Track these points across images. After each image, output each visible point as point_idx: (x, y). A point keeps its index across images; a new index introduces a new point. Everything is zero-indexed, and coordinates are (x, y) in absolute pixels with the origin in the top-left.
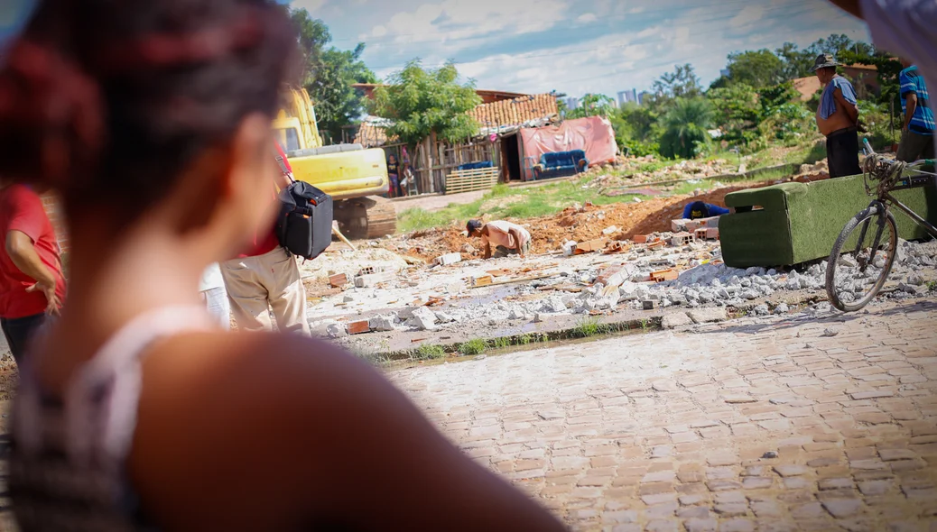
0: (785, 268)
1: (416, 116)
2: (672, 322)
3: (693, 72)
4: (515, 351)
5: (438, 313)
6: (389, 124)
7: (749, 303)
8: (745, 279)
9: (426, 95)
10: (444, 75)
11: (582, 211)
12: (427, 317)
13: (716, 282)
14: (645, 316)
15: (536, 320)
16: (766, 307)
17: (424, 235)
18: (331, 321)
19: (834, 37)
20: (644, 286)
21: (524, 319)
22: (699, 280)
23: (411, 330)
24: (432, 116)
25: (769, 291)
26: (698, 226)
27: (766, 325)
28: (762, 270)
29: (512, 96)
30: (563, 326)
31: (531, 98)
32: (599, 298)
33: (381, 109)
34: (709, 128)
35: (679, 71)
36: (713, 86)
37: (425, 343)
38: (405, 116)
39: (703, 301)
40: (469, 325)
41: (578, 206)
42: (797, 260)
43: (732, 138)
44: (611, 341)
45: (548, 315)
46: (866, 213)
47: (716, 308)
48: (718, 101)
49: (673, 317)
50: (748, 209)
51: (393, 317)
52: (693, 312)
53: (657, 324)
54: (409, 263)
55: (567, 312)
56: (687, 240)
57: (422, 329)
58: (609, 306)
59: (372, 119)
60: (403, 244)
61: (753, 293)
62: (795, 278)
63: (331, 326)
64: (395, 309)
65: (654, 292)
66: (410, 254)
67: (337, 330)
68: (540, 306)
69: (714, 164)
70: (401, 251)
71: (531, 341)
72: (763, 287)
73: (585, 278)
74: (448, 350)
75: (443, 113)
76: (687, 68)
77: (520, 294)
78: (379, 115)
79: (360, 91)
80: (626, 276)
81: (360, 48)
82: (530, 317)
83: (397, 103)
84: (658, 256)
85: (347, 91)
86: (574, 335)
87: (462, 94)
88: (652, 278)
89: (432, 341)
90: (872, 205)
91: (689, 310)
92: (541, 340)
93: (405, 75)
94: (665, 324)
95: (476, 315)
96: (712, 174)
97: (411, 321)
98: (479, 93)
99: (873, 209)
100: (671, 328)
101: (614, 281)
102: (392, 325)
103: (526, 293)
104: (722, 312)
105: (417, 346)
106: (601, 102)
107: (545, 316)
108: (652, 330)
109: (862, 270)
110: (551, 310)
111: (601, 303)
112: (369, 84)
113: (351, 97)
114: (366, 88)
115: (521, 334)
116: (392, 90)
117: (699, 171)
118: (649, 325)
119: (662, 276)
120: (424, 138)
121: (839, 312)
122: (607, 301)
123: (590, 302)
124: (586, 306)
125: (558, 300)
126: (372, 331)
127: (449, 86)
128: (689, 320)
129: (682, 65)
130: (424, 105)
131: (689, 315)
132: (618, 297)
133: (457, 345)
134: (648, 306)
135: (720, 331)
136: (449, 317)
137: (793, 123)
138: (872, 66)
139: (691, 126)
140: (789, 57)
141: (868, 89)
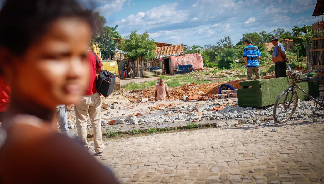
0: (259, 108)
1: (135, 51)
4: (166, 133)
5: (140, 119)
6: (125, 53)
7: (246, 120)
8: (245, 111)
9: (138, 43)
11: (190, 86)
12: (136, 120)
13: (236, 112)
14: (211, 123)
15: (173, 122)
16: (252, 121)
17: (136, 91)
18: (103, 120)
20: (211, 112)
21: (169, 122)
22: (230, 111)
23: (130, 124)
25: (254, 115)
26: (230, 92)
27: (252, 127)
28: (251, 108)
29: (168, 45)
30: (182, 125)
31: (175, 46)
34: (235, 59)
35: (226, 39)
38: (131, 50)
39: (231, 118)
40: (150, 123)
42: (263, 105)
46: (287, 90)
47: (235, 121)
48: (239, 50)
49: (220, 123)
50: (247, 87)
51: (124, 119)
52: (227, 122)
54: (130, 101)
55: (184, 120)
56: (226, 97)
57: (134, 124)
58: (198, 119)
59: (120, 51)
61: (248, 116)
62: (263, 111)
65: (214, 114)
66: (131, 98)
67: (104, 123)
68: (175, 118)
69: (236, 71)
70: (128, 97)
71: (171, 130)
72: (251, 114)
73: (191, 108)
74: (143, 132)
75: (144, 50)
76: (229, 38)
78: (122, 49)
79: (116, 41)
80: (205, 109)
83: (128, 45)
85: (111, 41)
86: (186, 128)
88: (213, 109)
89: (137, 128)
90: (290, 87)
92: (175, 129)
93: (131, 36)
94: (217, 125)
95: (153, 120)
96: (236, 74)
97: (130, 121)
98: (156, 43)
100: (219, 127)
101: (200, 110)
102: (124, 122)
103: (170, 113)
105: (132, 130)
106: (198, 48)
107: (176, 121)
109: (286, 109)
110: (178, 119)
111: (196, 117)
112: (119, 39)
113: (113, 43)
115: (168, 127)
116: (127, 41)
118: (212, 126)
119: (217, 109)
120: (137, 58)
123: (192, 117)
124: (190, 119)
125: (181, 116)
126: (117, 124)
127: (145, 40)
130: (137, 47)
132: (202, 116)
133: (145, 130)
134: (212, 119)
135: (236, 129)
136: (143, 120)
137: (264, 58)
138: (292, 40)
139: (229, 58)
140: (263, 35)
141: (291, 47)
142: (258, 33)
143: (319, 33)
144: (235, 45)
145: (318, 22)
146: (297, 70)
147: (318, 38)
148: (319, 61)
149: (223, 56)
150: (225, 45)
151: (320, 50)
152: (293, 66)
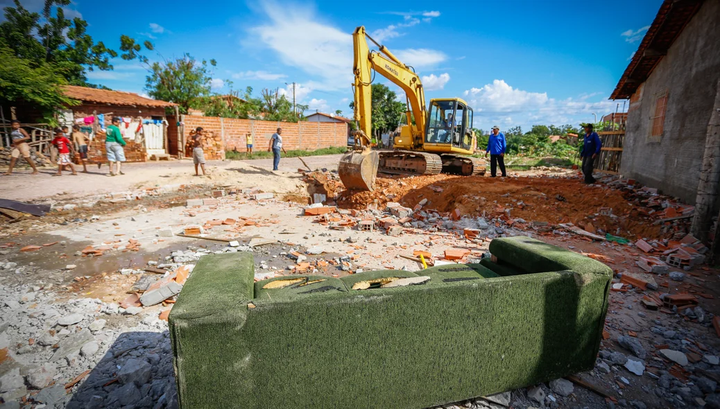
3: (522, 129)
35: (517, 128)
48: (526, 138)
76: (520, 127)
137: (542, 149)
138: (577, 135)
139: (515, 144)
140: (552, 129)
141: (575, 142)
142: (547, 126)
143: (613, 126)
144: (524, 134)
145: (613, 114)
146: (570, 168)
147: (610, 133)
148: (604, 163)
149: (510, 142)
150: (515, 133)
151: (610, 149)
152: (567, 163)
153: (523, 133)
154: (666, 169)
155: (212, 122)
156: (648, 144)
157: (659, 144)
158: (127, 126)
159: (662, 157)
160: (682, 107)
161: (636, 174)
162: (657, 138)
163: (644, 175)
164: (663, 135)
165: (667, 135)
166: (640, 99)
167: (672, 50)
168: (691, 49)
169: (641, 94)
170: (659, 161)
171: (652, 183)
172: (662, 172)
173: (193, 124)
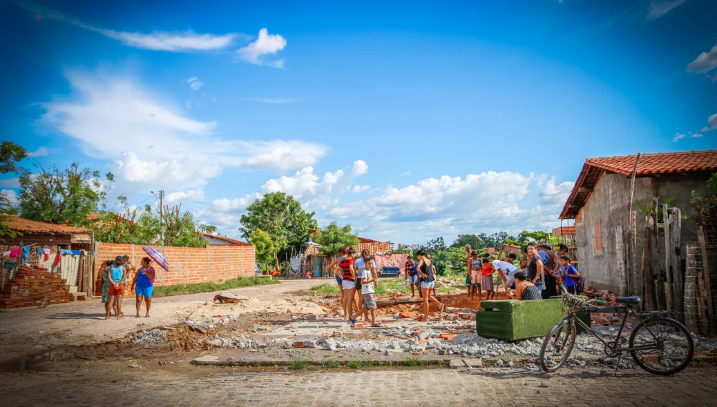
0: (509, 341)
1: (332, 245)
2: (455, 364)
3: (444, 240)
4: (375, 370)
5: (338, 342)
6: (321, 247)
7: (493, 359)
8: (489, 345)
9: (337, 237)
10: (346, 229)
11: (401, 295)
12: (332, 343)
13: (475, 344)
14: (441, 359)
15: (386, 354)
16: (502, 362)
17: (331, 297)
18: (286, 339)
19: (502, 233)
20: (438, 341)
21: (380, 351)
22: (466, 342)
23: (324, 349)
24: (339, 245)
25: (502, 353)
26: (458, 311)
27: (506, 374)
28: (497, 340)
29: (372, 242)
30: (398, 359)
31: (380, 243)
32: (417, 345)
33: (318, 240)
34: (448, 264)
35: (438, 239)
36: (452, 246)
37: (330, 358)
38: (327, 244)
39: (469, 354)
40: (353, 351)
41: (399, 293)
42: (515, 338)
43: (457, 269)
44: (425, 372)
45: (391, 350)
46: (562, 323)
47: (477, 360)
48: (453, 253)
49: (456, 361)
50: (491, 310)
51: (316, 341)
52: (466, 360)
53: (447, 365)
54: (324, 311)
55: (401, 350)
56: (455, 318)
57: (329, 349)
58: (422, 350)
59: (314, 244)
60: (322, 301)
61: (495, 354)
62: (514, 348)
63: (286, 342)
64: (317, 336)
65: (443, 345)
66: (324, 306)
67: (288, 345)
68: (387, 345)
69: (455, 280)
70: (320, 304)
71: (384, 365)
72: (499, 350)
73: (408, 332)
74: (342, 364)
75: (343, 245)
76: (441, 238)
77: (377, 337)
78: (316, 242)
79: (310, 232)
80: (428, 334)
81: (313, 214)
82: (383, 350)
83: (325, 238)
84: (440, 324)
85: (305, 231)
86: (405, 365)
87: (352, 237)
88: (441, 337)
89: (334, 358)
90: (565, 319)
91: (463, 359)
92: (388, 365)
93: (330, 227)
94: (451, 365)
95: (356, 345)
96: (455, 284)
97: (324, 345)
98: (359, 238)
99: (566, 321)
100: (455, 368)
101: (423, 336)
102: (315, 346)
103: (380, 336)
104: (479, 362)
105: (327, 359)
106: (409, 248)
107: (389, 350)
108: (444, 367)
109: (558, 351)
110: (393, 348)
111: (418, 348)
112: (314, 229)
113: (306, 233)
114: (312, 230)
115: (379, 360)
116: (323, 233)
117: (448, 283)
118: (443, 364)
119: (446, 336)
120: (334, 254)
121: (543, 372)
122: (421, 347)
123: (413, 347)
124: (410, 349)
125: (397, 343)
126: (305, 347)
127: (347, 234)
128: (463, 364)
129: (440, 237)
130: (336, 241)
131: (463, 361)
132: (426, 346)
133: (346, 362)
134: (441, 353)
135: (482, 374)
136: (343, 345)
138: (519, 247)
139: (442, 262)
140: (483, 239)
145: (561, 227)
150: (437, 246)
153: (448, 244)
154: (610, 275)
155: (124, 250)
156: (596, 257)
157: (603, 257)
158: (46, 258)
159: (606, 267)
160: (610, 231)
161: (592, 282)
162: (600, 252)
163: (598, 281)
164: (603, 250)
165: (606, 250)
166: (583, 220)
167: (596, 188)
168: (607, 192)
169: (583, 216)
170: (605, 270)
171: (604, 287)
172: (609, 278)
173: (106, 253)
